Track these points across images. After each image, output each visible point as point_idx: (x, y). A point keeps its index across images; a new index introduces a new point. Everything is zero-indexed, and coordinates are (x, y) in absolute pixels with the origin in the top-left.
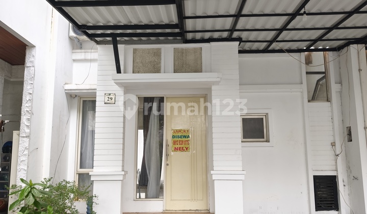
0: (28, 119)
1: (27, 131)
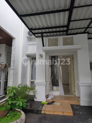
0: (13, 63)
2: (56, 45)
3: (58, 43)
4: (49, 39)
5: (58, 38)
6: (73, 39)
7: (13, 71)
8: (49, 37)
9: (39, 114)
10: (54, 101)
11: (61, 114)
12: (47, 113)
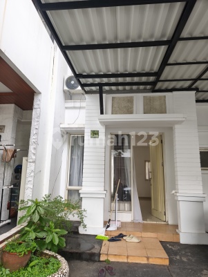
0: (35, 149)
1: (34, 157)
2: (130, 111)
3: (133, 107)
4: (113, 98)
5: (132, 97)
6: (165, 100)
7: (33, 164)
8: (114, 93)
9: (95, 261)
10: (124, 233)
11: (144, 261)
12: (112, 259)
